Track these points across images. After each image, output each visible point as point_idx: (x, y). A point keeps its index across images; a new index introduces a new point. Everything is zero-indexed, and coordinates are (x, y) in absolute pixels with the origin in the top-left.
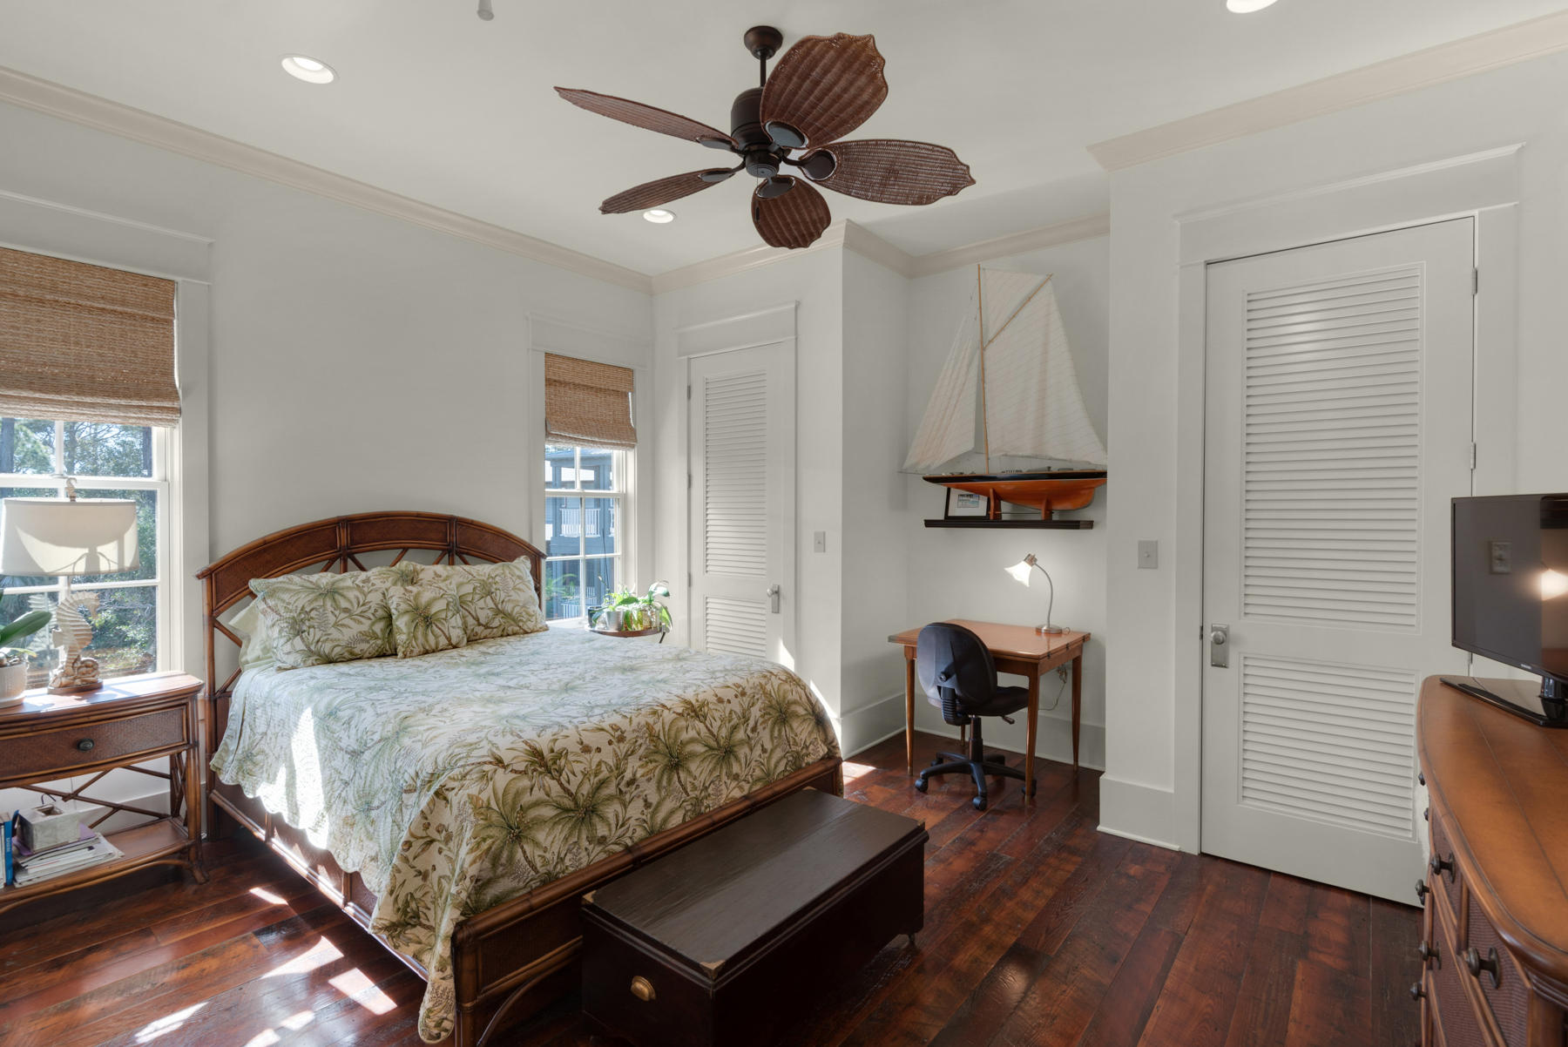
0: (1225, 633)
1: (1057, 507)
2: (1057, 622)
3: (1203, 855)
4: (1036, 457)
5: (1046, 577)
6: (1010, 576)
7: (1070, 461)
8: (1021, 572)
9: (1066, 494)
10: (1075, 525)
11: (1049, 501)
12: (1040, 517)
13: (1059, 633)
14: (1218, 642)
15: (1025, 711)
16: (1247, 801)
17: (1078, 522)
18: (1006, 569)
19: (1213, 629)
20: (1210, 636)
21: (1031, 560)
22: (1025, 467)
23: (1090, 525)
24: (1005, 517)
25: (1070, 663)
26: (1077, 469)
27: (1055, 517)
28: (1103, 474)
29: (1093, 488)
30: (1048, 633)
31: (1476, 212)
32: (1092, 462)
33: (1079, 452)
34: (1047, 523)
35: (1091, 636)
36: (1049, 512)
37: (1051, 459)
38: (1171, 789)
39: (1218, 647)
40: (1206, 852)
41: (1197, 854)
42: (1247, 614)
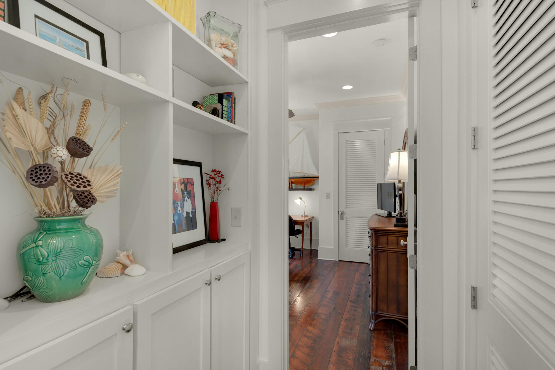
0: (343, 212)
1: (306, 185)
2: (306, 214)
3: (339, 261)
4: (301, 173)
5: (304, 203)
6: (295, 203)
7: (309, 174)
8: (298, 201)
9: (309, 182)
10: (311, 190)
11: (304, 183)
12: (302, 188)
13: (307, 216)
14: (342, 214)
15: (301, 234)
16: (348, 248)
17: (311, 189)
18: (295, 201)
19: (341, 211)
20: (340, 213)
21: (300, 198)
22: (299, 175)
23: (314, 190)
24: (293, 188)
25: (309, 224)
26: (311, 176)
27: (306, 188)
28: (318, 177)
29: (314, 181)
30: (304, 216)
31: (385, 129)
32: (315, 174)
33: (312, 172)
34: (304, 189)
35: (314, 217)
36: (304, 186)
37: (305, 173)
38: (333, 248)
39: (342, 215)
40: (340, 260)
41: (338, 260)
42: (347, 208)
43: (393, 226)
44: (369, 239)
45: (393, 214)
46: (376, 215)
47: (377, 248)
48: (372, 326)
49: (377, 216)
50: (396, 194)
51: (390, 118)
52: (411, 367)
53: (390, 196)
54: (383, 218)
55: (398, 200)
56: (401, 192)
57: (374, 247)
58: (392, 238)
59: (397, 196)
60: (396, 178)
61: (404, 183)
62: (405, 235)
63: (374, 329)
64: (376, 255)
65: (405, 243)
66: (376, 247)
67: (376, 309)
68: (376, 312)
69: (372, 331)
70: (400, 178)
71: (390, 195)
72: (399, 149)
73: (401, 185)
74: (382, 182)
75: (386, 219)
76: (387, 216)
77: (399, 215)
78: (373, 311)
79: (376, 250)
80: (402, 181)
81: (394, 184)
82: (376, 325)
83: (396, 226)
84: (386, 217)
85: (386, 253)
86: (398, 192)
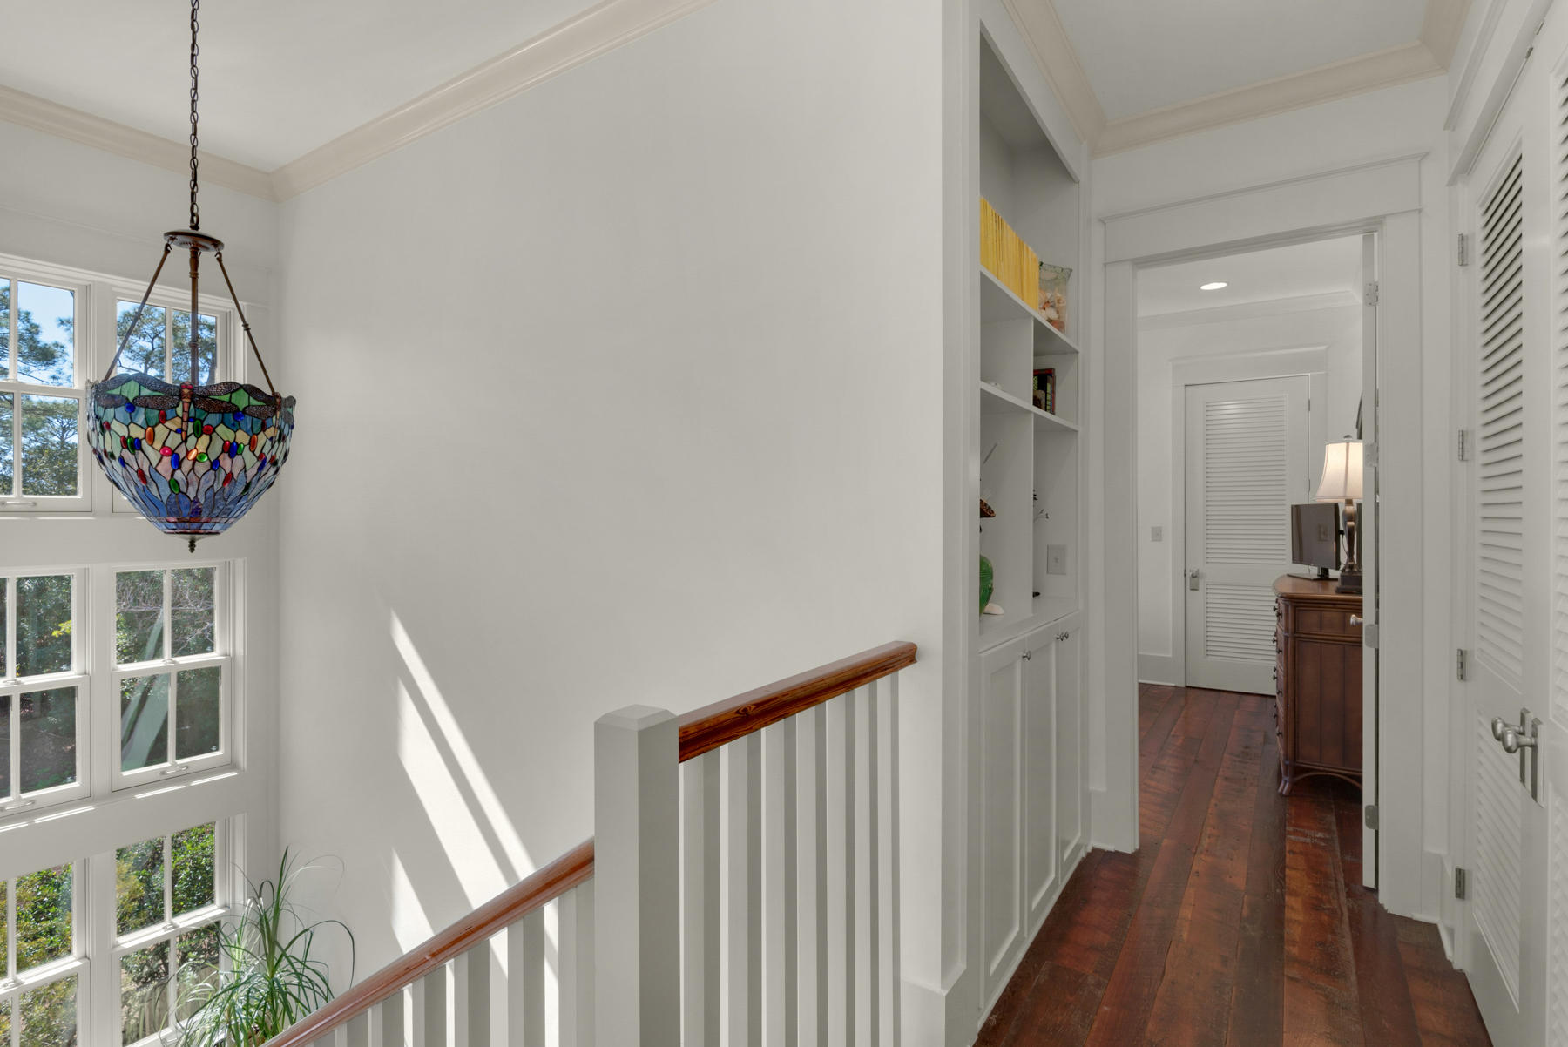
0: (1197, 572)
3: (1187, 687)
14: (1194, 577)
16: (1209, 657)
19: (1191, 571)
20: (1189, 574)
31: (1309, 374)
38: (1170, 655)
39: (1193, 580)
40: (1188, 685)
41: (1184, 686)
42: (1207, 563)
43: (1334, 592)
44: (1276, 619)
45: (1334, 573)
46: (1289, 575)
47: (1297, 635)
48: (1285, 787)
49: (1291, 579)
50: (1342, 528)
51: (1324, 347)
52: (1368, 807)
53: (1323, 536)
54: (1310, 582)
55: (1344, 541)
56: (1351, 523)
57: (1290, 631)
58: (1331, 616)
59: (1342, 532)
60: (1341, 494)
61: (1360, 506)
62: (1357, 608)
63: (1291, 794)
64: (1294, 649)
65: (1359, 620)
66: (1295, 632)
67: (1294, 753)
68: (1295, 760)
69: (1286, 796)
70: (1349, 496)
71: (1324, 533)
72: (1348, 436)
73: (1352, 509)
74: (1302, 500)
75: (1315, 583)
76: (1316, 577)
77: (1347, 570)
78: (1287, 760)
79: (1295, 638)
80: (1355, 502)
81: (1336, 506)
82: (1294, 785)
83: (1339, 591)
84: (1315, 580)
85: (1318, 645)
86: (1345, 524)
